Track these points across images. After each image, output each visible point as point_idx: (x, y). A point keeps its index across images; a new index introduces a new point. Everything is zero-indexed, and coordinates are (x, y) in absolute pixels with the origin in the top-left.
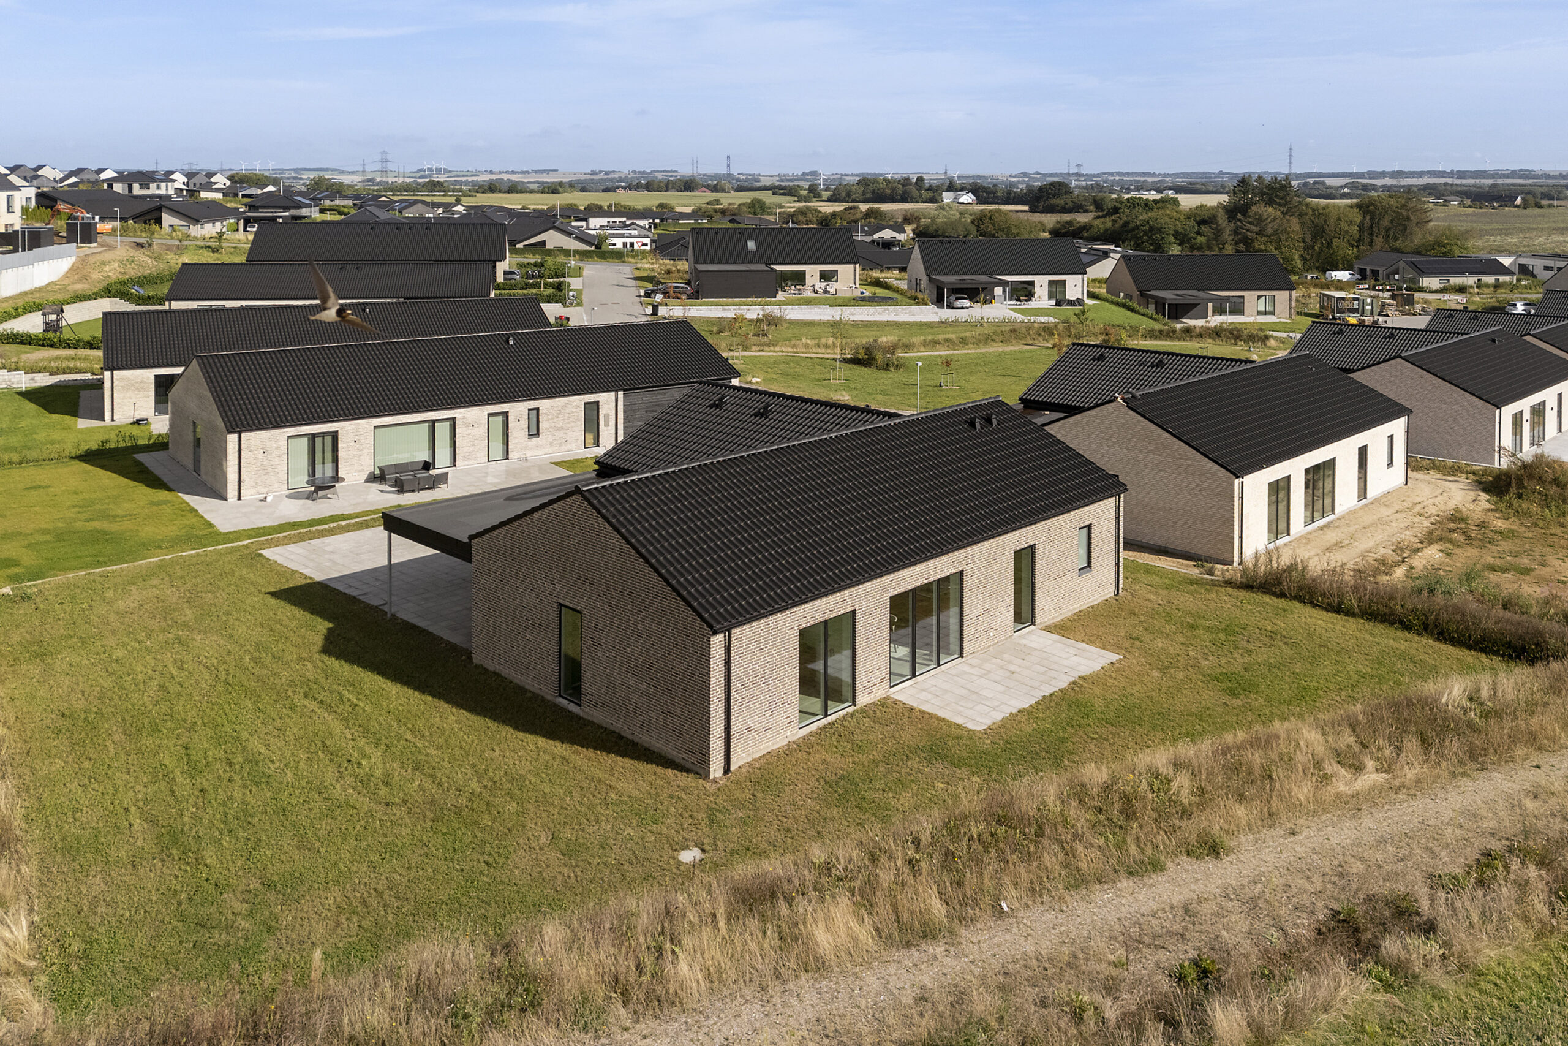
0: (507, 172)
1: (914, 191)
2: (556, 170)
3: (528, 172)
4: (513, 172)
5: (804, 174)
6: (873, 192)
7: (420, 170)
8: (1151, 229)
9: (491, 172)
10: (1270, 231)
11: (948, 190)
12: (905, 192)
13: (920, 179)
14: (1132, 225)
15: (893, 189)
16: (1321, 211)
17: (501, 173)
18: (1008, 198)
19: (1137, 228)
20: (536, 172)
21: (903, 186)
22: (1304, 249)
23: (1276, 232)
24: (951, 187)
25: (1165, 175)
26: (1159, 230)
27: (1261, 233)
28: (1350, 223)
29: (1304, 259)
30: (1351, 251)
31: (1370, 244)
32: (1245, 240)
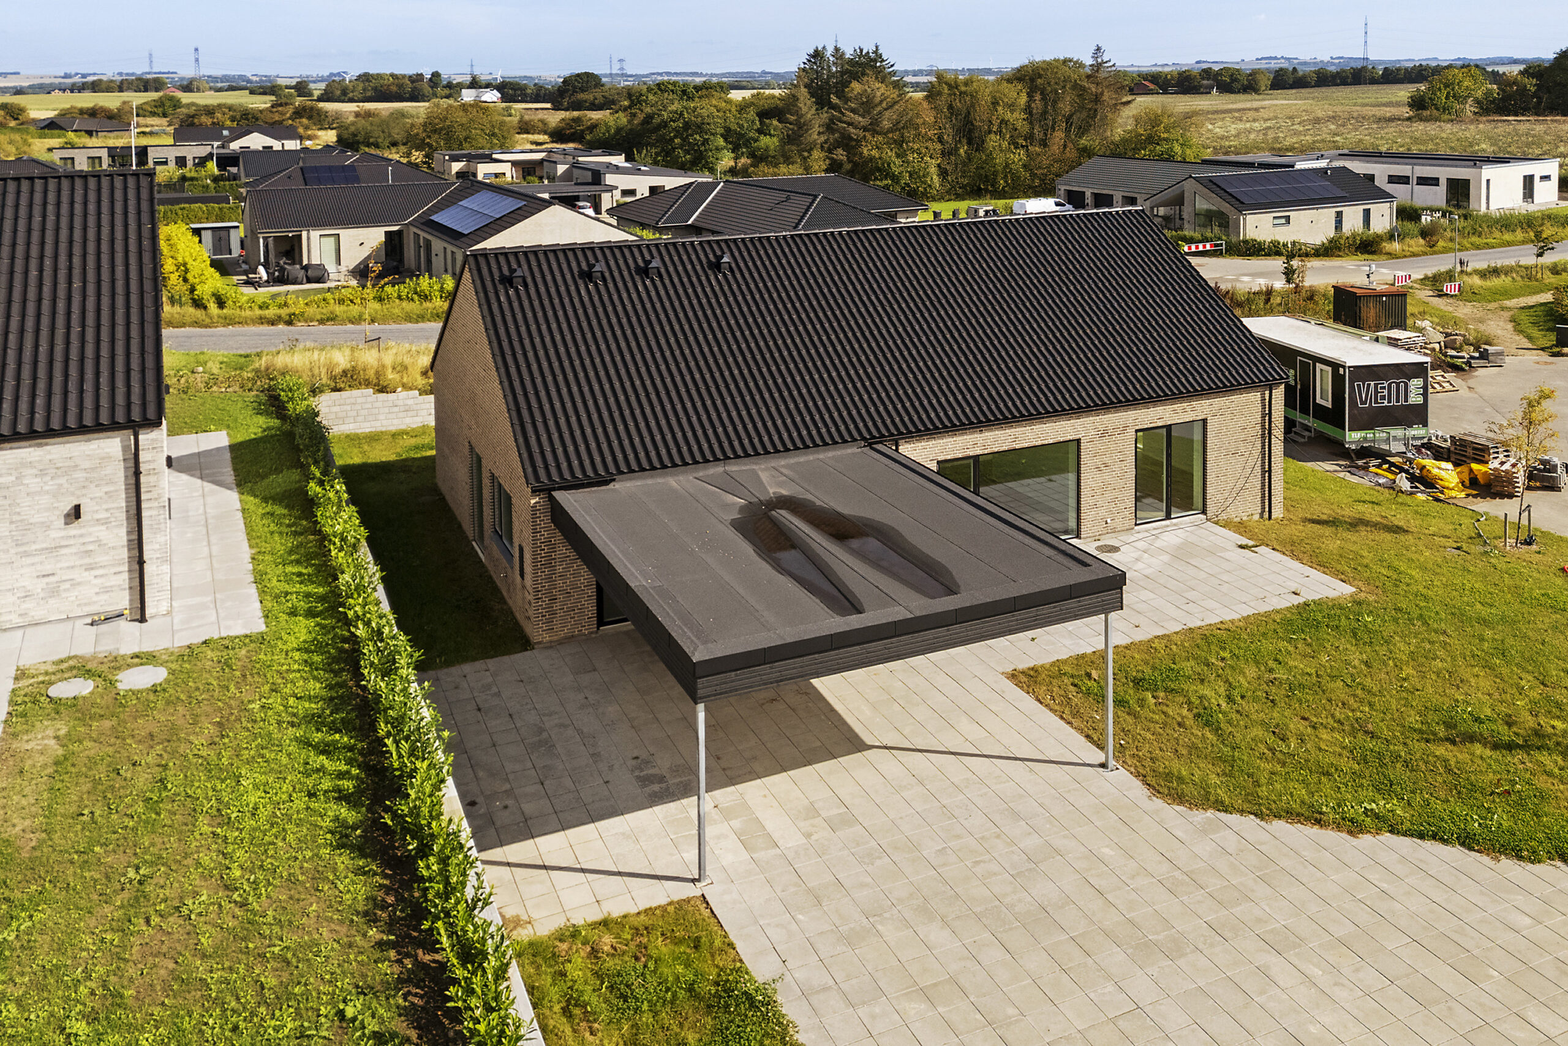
1: (427, 89)
6: (375, 89)
8: (687, 125)
10: (886, 124)
11: (469, 87)
12: (414, 89)
13: (436, 75)
14: (656, 120)
15: (400, 86)
16: (963, 89)
18: (538, 95)
19: (664, 124)
21: (413, 82)
22: (943, 154)
23: (896, 127)
24: (474, 84)
25: (712, 75)
26: (700, 128)
27: (873, 128)
28: (1012, 107)
29: (943, 173)
30: (1018, 157)
31: (1044, 143)
32: (848, 143)
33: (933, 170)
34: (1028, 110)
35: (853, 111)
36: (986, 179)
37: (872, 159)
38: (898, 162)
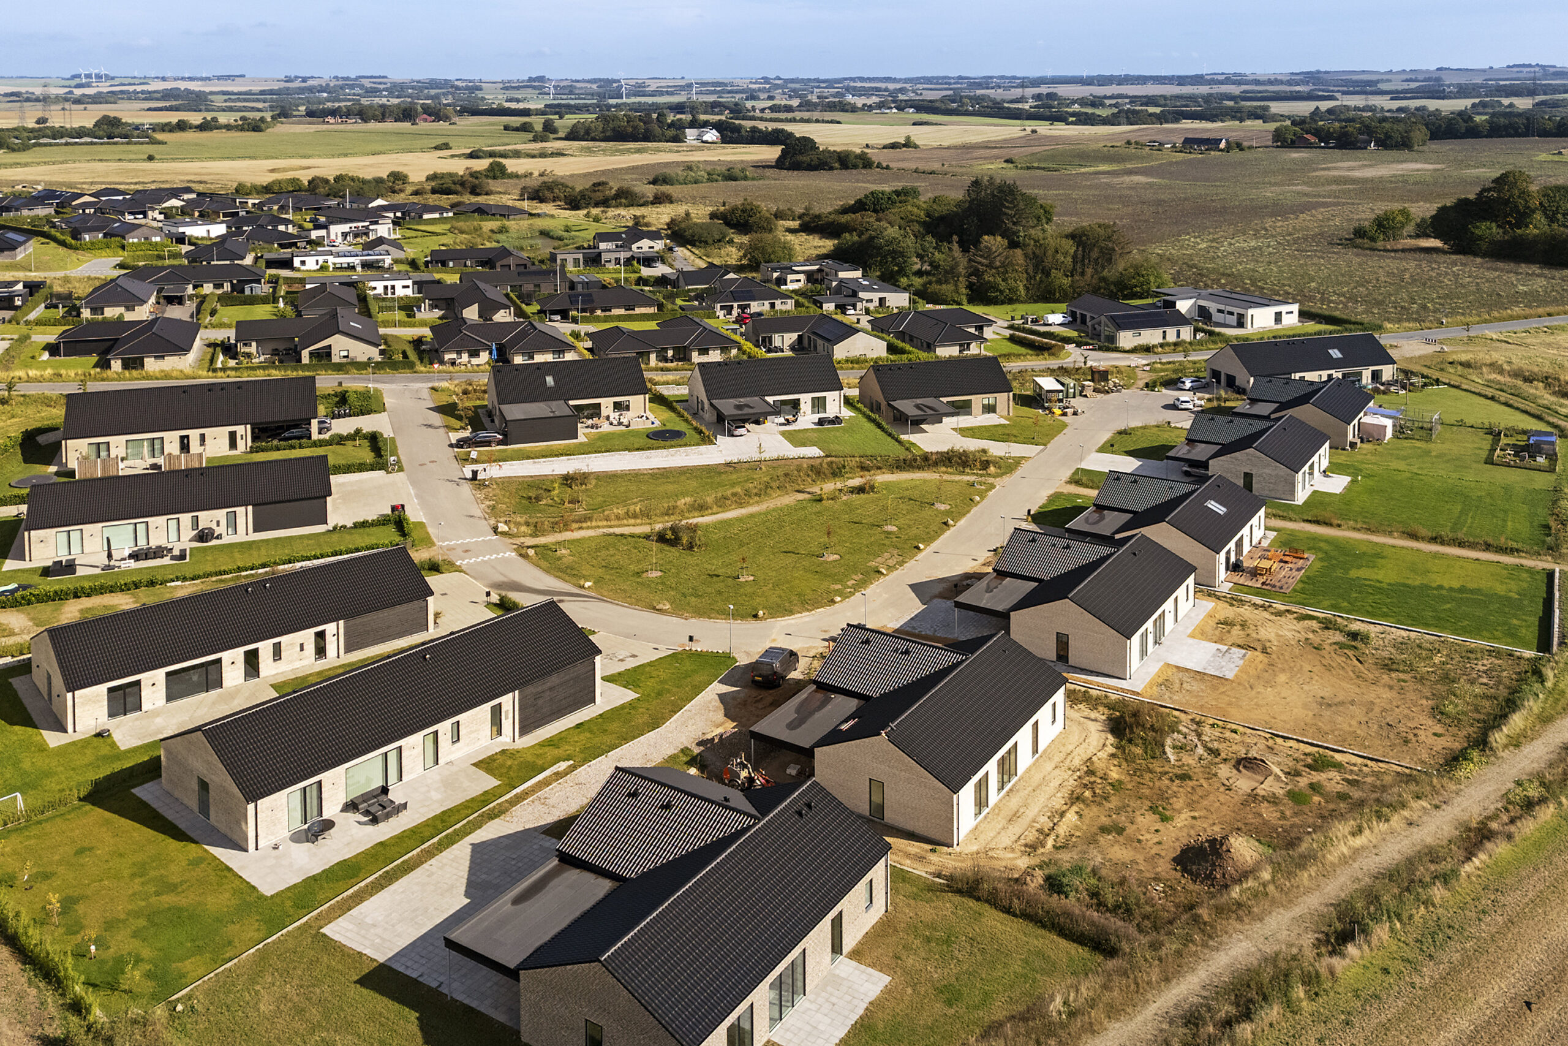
0: (183, 79)
1: (657, 130)
2: (243, 76)
3: (209, 79)
4: (191, 79)
5: (531, 79)
6: (614, 130)
7: (74, 77)
9: (164, 79)
10: (998, 264)
11: (691, 127)
12: (647, 130)
15: (634, 127)
17: (176, 79)
18: (753, 137)
20: (219, 78)
21: (645, 123)
22: (1027, 279)
23: (1003, 265)
24: (695, 121)
27: (990, 266)
28: (1066, 254)
29: (1027, 289)
30: (1067, 281)
31: (1083, 274)
32: (976, 273)
33: (1021, 288)
34: (1074, 257)
35: (981, 256)
36: (1050, 292)
37: (989, 282)
38: (1003, 284)
